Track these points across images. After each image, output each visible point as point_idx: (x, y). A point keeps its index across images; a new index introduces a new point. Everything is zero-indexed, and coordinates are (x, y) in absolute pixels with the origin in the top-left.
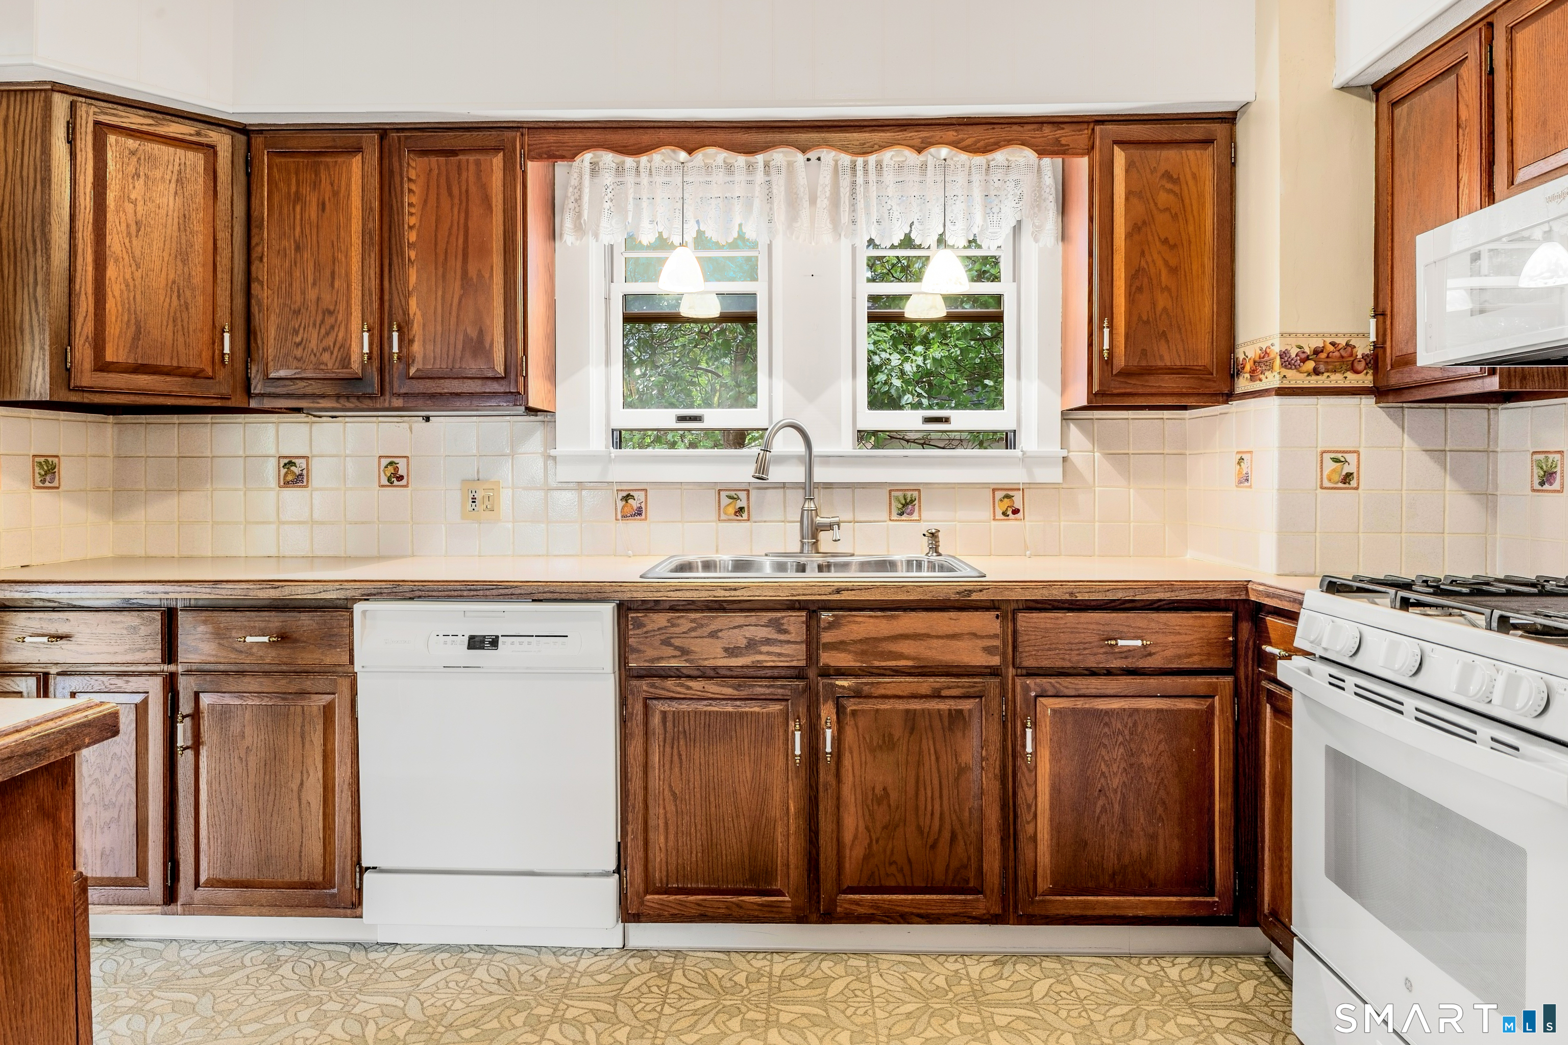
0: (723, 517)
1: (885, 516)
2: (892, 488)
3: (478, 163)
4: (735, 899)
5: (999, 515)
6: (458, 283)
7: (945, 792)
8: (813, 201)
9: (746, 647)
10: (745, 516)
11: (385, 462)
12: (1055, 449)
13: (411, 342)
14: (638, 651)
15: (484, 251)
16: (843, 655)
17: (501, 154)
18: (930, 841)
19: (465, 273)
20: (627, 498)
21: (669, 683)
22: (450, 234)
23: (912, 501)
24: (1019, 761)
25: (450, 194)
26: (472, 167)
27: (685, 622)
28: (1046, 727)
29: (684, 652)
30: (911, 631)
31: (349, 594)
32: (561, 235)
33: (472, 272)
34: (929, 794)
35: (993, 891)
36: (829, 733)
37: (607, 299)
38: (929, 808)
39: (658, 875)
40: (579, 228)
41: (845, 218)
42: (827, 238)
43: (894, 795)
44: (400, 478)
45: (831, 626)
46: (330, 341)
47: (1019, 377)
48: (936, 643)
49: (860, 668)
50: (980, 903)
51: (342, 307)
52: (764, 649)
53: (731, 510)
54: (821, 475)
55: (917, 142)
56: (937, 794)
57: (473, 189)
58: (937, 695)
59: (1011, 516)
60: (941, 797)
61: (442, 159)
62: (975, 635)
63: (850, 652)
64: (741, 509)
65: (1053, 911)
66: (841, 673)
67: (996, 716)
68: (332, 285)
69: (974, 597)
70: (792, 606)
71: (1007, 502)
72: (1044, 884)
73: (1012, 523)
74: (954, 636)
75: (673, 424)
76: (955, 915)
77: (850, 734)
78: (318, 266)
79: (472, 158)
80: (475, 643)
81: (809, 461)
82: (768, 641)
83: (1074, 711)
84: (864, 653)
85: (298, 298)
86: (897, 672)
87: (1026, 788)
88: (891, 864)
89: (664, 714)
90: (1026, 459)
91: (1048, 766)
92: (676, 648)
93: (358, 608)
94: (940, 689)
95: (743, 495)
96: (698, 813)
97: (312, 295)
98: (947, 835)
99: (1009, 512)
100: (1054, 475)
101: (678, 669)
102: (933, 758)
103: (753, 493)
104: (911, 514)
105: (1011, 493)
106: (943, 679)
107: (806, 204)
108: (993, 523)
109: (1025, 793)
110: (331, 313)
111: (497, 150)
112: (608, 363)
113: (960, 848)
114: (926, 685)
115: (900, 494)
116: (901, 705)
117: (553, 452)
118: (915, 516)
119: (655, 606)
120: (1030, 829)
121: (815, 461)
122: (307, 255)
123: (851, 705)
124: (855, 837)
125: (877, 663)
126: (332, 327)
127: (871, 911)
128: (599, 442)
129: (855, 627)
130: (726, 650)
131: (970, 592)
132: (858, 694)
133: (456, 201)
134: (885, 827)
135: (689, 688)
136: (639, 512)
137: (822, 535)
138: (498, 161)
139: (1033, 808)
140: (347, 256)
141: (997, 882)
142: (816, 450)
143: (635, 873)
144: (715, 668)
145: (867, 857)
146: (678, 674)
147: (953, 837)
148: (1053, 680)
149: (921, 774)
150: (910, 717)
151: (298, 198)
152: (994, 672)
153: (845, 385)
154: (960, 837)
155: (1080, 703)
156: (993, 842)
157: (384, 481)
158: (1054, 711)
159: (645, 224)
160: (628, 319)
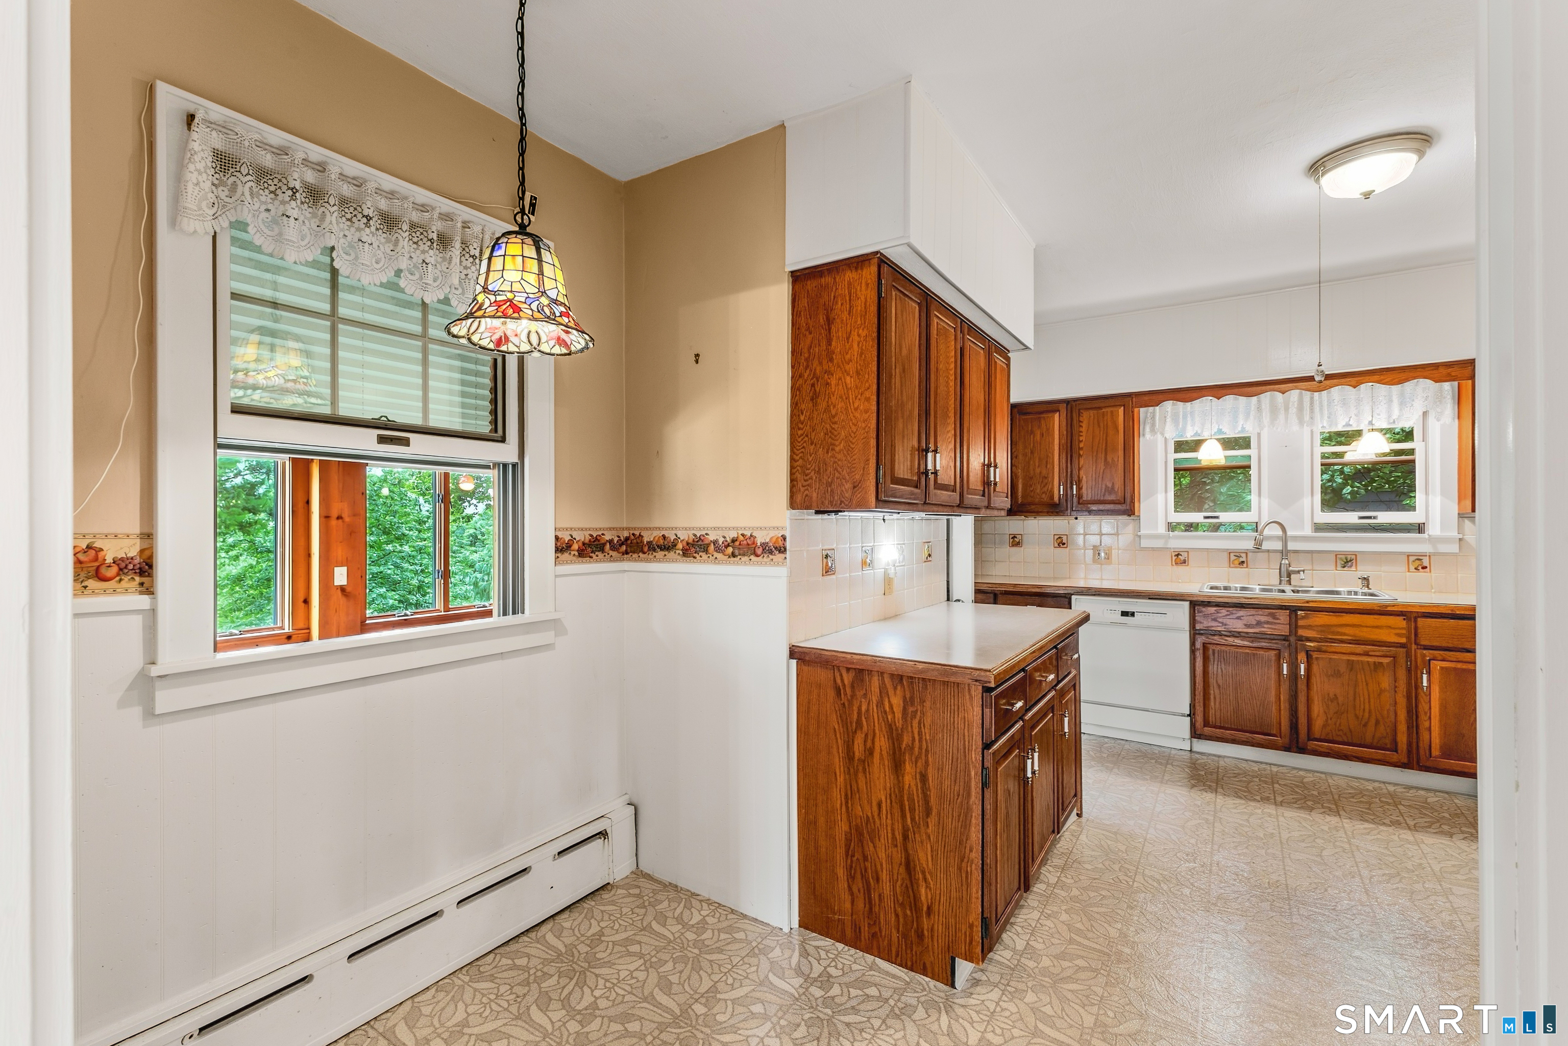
0: (1232, 565)
1: (1334, 568)
2: (1337, 554)
3: (1112, 412)
4: (1251, 735)
5: (1412, 568)
6: (1103, 463)
7: (1372, 700)
8: (1287, 409)
9: (1256, 624)
10: (1245, 565)
11: (1056, 537)
12: (1454, 534)
13: (1082, 488)
14: (1201, 623)
15: (1115, 450)
16: (1310, 631)
17: (1122, 408)
18: (1363, 723)
19: (1106, 459)
20: (1177, 555)
21: (1216, 638)
22: (1099, 443)
23: (1351, 561)
24: (1420, 690)
25: (1099, 426)
26: (1109, 414)
27: (1224, 611)
28: (1436, 675)
29: (1224, 624)
30: (1350, 623)
31: (1069, 592)
32: (1144, 435)
33: (1109, 459)
34: (1362, 699)
35: (1402, 751)
36: (1302, 666)
37: (1166, 462)
38: (1362, 707)
39: (1211, 719)
40: (1153, 430)
41: (1307, 418)
42: (1295, 428)
43: (1341, 699)
44: (1064, 544)
45: (1303, 618)
46: (1045, 489)
47: (1427, 493)
48: (1365, 629)
49: (1320, 638)
50: (1395, 757)
51: (1050, 475)
52: (1266, 626)
53: (1237, 562)
54: (1291, 546)
55: (1354, 383)
56: (1367, 701)
57: (1110, 423)
58: (1367, 654)
59: (1421, 570)
60: (1369, 702)
61: (1095, 412)
62: (1390, 627)
63: (1314, 630)
64: (1243, 562)
65: (1442, 766)
66: (1309, 639)
67: (1404, 666)
68: (1046, 467)
69: (1389, 609)
70: (1282, 608)
71: (1418, 563)
72: (1436, 752)
73: (1422, 574)
74: (1377, 627)
75: (1202, 520)
76: (1379, 760)
77: (1315, 668)
78: (1040, 460)
79: (1109, 410)
80: (1125, 614)
81: (1285, 539)
82: (1268, 623)
83: (1455, 669)
84: (1322, 631)
85: (1032, 472)
86: (1342, 641)
87: (1423, 704)
88: (1339, 730)
89: (1214, 651)
90: (1432, 540)
91: (1438, 694)
92: (1219, 622)
93: (1073, 597)
94: (1368, 652)
95: (1244, 555)
96: (1231, 694)
97: (1038, 471)
98: (1373, 721)
99: (1420, 568)
100: (1454, 548)
101: (1219, 631)
102: (1364, 683)
103: (1250, 555)
104: (1351, 566)
105: (1421, 558)
106: (1370, 647)
107: (1282, 412)
108: (1408, 573)
109: (1423, 706)
110: (1046, 478)
111: (1121, 406)
112: (1166, 491)
113: (1382, 728)
114: (1360, 649)
115: (1343, 557)
116: (1345, 657)
117: (1139, 533)
118: (1353, 568)
119: (1208, 604)
120: (1427, 724)
121: (1289, 539)
122: (1036, 455)
123: (1315, 655)
124: (1318, 716)
125: (1330, 637)
126: (1046, 484)
127: (1327, 751)
128: (1162, 529)
129: (1317, 619)
130: (1245, 625)
131: (1387, 606)
132: (1319, 650)
133: (1102, 429)
134: (1336, 713)
135: (1226, 640)
136: (1184, 562)
137: (1293, 576)
138: (1121, 410)
139: (1428, 714)
140: (1053, 455)
141: (1405, 747)
142: (1289, 533)
143: (1199, 719)
144: (1239, 633)
145: (1324, 726)
146: (1219, 634)
147: (1377, 722)
148: (1441, 652)
149: (1357, 690)
150: (1350, 664)
151: (1032, 432)
152: (1402, 646)
153: (1307, 501)
154: (1381, 723)
155: (1459, 666)
156: (1402, 728)
157: (1056, 545)
158: (1442, 668)
159: (1189, 428)
160: (1176, 470)
